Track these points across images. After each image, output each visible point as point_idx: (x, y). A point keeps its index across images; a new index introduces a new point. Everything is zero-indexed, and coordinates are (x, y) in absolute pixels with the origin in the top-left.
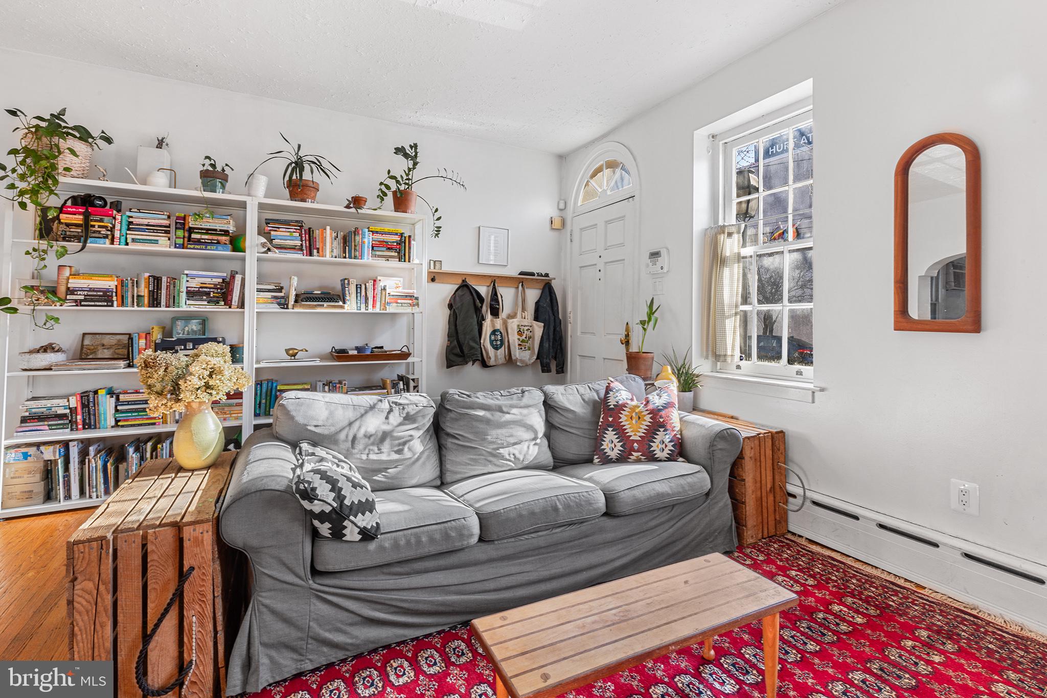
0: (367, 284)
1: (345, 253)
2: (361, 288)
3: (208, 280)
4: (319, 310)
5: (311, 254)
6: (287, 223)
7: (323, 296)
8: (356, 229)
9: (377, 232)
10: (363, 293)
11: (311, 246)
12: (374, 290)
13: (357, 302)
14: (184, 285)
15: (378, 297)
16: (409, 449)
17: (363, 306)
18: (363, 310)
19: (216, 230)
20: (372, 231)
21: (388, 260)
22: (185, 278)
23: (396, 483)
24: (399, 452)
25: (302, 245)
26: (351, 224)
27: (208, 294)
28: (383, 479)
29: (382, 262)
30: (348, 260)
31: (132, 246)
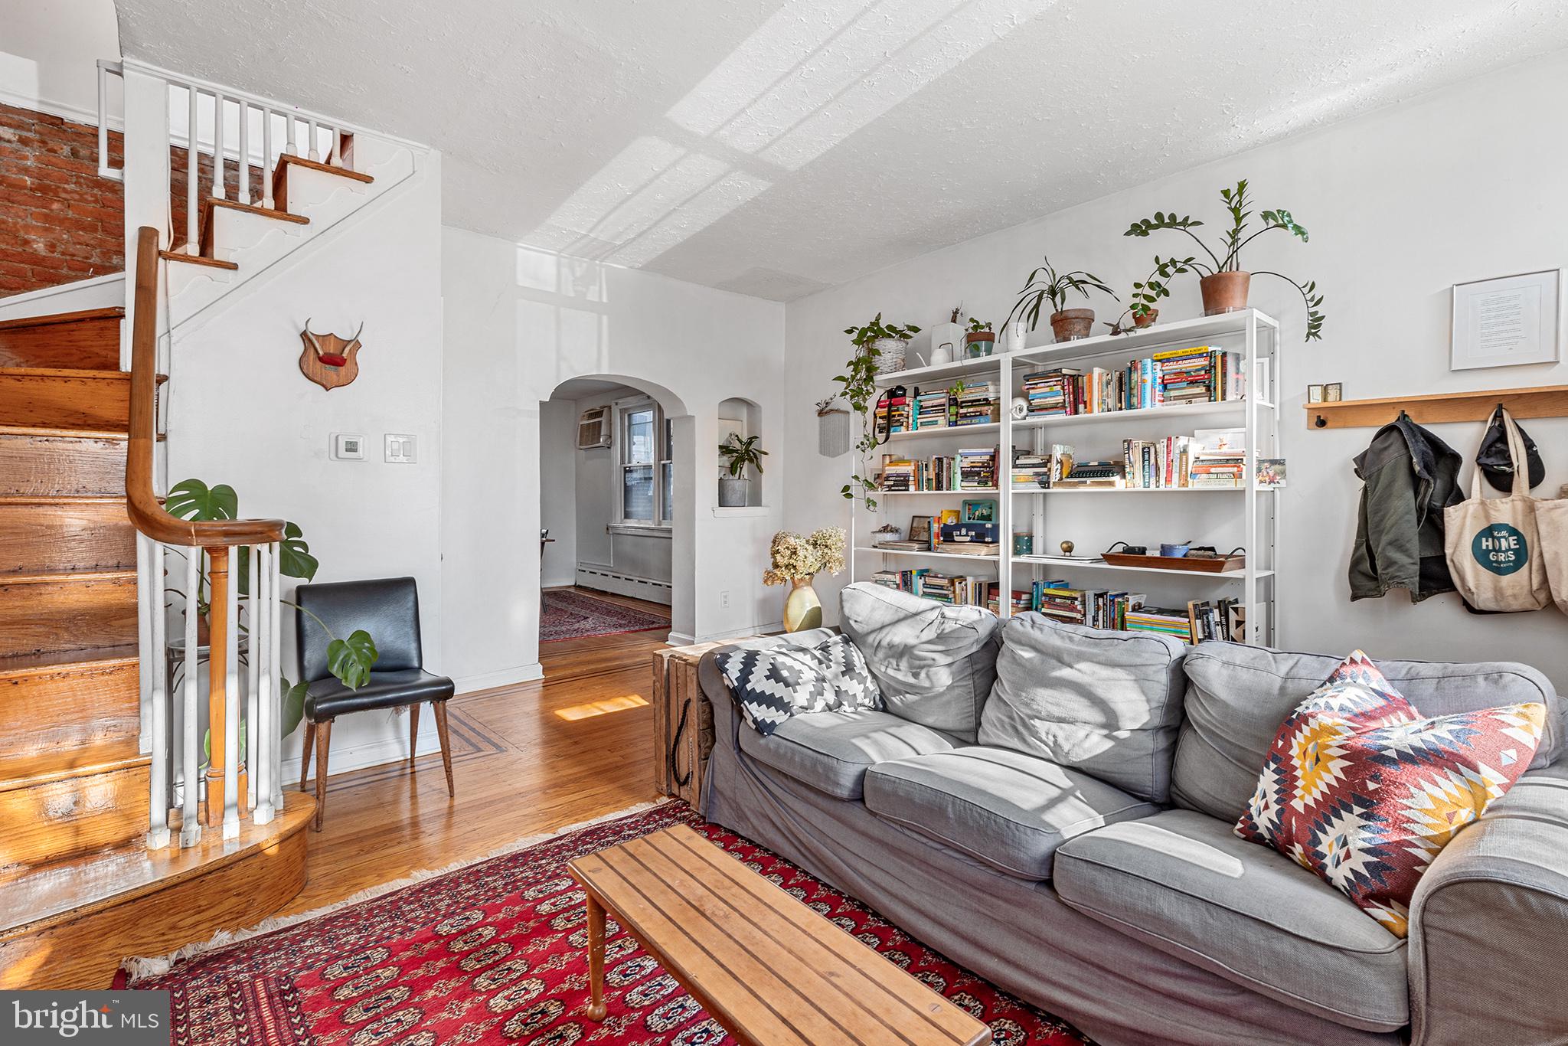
0: (1158, 446)
1: (1121, 402)
2: (1149, 452)
3: (977, 458)
4: (1082, 489)
5: (1076, 412)
6: (1045, 375)
7: (1100, 468)
8: (1133, 362)
9: (1168, 360)
10: (1153, 461)
11: (1077, 398)
12: (1168, 453)
13: (1144, 476)
14: (960, 464)
15: (1176, 464)
16: (928, 676)
17: (1153, 480)
18: (1153, 488)
19: (979, 400)
20: (1159, 361)
21: (1190, 402)
22: (958, 458)
23: (909, 714)
24: (916, 675)
25: (1064, 400)
26: (1125, 358)
27: (979, 474)
28: (899, 703)
29: (1180, 407)
30: (1125, 412)
31: (922, 430)
